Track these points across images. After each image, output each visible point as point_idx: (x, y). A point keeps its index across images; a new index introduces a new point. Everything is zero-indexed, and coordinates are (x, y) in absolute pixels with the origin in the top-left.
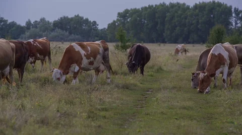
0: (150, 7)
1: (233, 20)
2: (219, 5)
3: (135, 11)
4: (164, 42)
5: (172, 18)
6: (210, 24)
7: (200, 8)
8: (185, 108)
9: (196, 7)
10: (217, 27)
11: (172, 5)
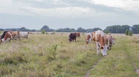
0: (113, 26)
1: (130, 29)
2: (127, 25)
3: (110, 27)
4: (116, 33)
5: (118, 28)
6: (125, 29)
7: (123, 26)
8: (120, 47)
9: (122, 26)
10: (127, 30)
11: (118, 26)
